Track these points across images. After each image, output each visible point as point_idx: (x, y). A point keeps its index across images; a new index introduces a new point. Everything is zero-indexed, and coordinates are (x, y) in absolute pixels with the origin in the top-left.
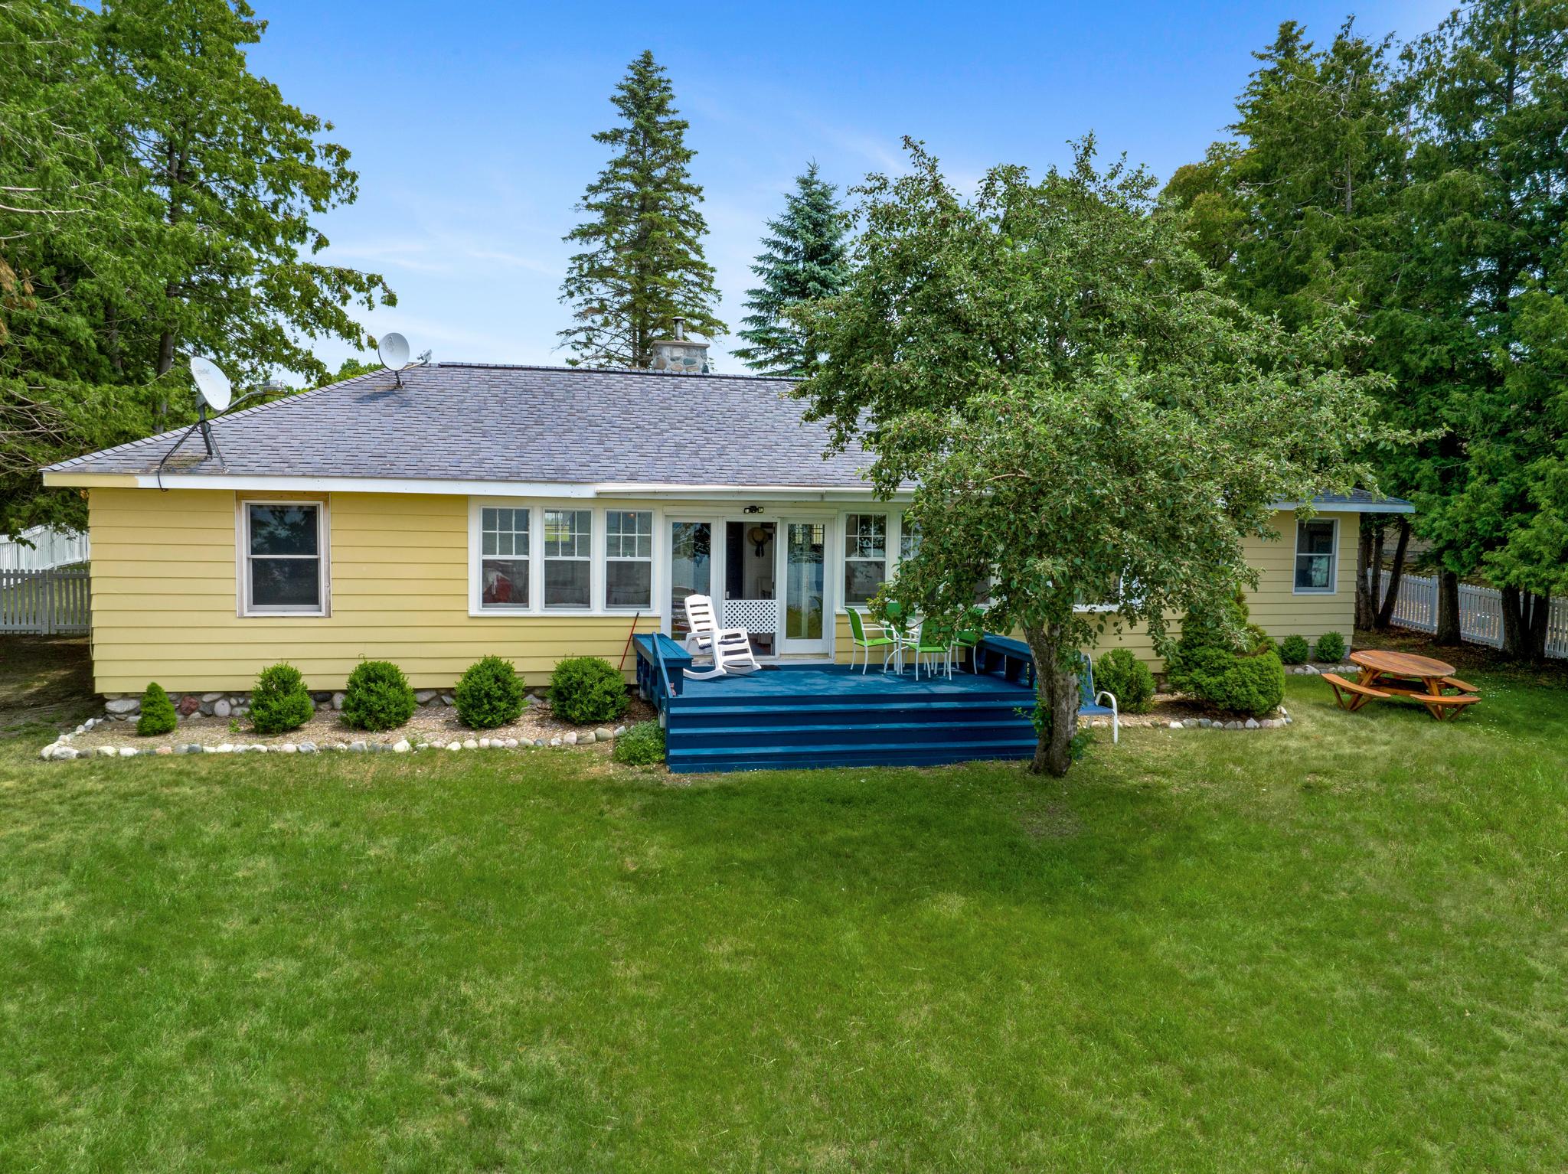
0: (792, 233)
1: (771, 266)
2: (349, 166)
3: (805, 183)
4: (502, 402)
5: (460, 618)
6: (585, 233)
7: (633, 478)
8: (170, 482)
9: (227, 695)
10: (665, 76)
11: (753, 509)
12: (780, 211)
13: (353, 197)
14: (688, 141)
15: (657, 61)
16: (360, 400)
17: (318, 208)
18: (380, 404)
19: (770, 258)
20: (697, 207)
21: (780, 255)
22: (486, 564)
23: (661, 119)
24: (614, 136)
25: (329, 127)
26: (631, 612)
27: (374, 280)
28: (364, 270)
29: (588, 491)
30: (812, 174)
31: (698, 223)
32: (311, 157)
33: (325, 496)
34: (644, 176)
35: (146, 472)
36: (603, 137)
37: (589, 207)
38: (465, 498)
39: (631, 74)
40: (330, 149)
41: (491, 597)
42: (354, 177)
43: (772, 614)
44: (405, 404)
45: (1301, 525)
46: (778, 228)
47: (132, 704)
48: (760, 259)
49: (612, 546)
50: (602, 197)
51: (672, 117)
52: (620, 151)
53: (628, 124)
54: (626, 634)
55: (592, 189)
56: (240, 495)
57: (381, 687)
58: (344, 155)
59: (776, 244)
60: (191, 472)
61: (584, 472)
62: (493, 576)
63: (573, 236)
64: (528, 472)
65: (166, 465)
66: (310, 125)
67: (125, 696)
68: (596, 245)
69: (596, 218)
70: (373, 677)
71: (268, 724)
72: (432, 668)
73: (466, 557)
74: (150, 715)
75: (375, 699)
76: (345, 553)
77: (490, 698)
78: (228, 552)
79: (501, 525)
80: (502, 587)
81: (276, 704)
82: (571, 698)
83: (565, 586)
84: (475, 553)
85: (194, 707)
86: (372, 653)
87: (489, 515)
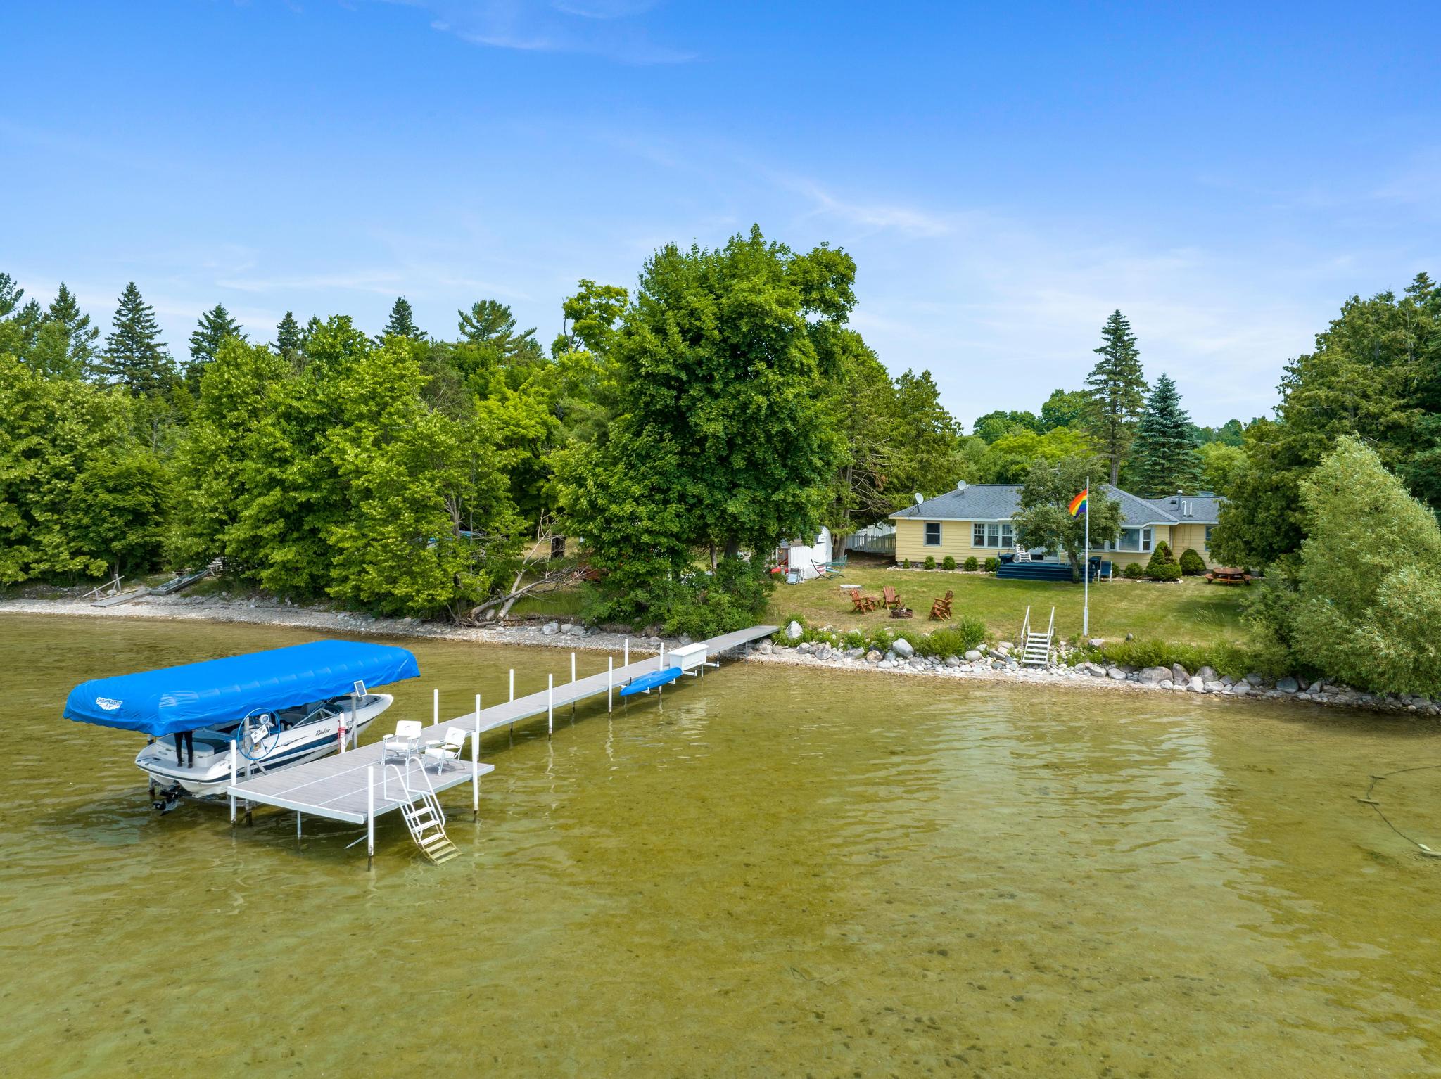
5: (968, 548)
8: (911, 518)
9: (920, 562)
14: (1137, 346)
16: (953, 497)
18: (958, 498)
22: (975, 536)
23: (1125, 338)
24: (1102, 350)
26: (1005, 549)
29: (996, 520)
33: (944, 521)
35: (906, 516)
36: (1096, 351)
38: (971, 522)
39: (1109, 321)
41: (975, 544)
44: (964, 498)
49: (1003, 533)
52: (1105, 355)
53: (1108, 343)
54: (1003, 554)
55: (1091, 375)
56: (924, 521)
57: (951, 561)
60: (915, 516)
61: (997, 515)
62: (976, 539)
64: (984, 515)
65: (910, 515)
67: (901, 561)
70: (947, 559)
71: (927, 568)
72: (960, 559)
73: (970, 534)
74: (907, 565)
75: (948, 564)
76: (945, 533)
77: (971, 565)
78: (922, 533)
79: (979, 528)
80: (979, 542)
81: (929, 564)
82: (988, 566)
83: (993, 542)
84: (972, 534)
85: (914, 564)
86: (948, 555)
87: (976, 526)
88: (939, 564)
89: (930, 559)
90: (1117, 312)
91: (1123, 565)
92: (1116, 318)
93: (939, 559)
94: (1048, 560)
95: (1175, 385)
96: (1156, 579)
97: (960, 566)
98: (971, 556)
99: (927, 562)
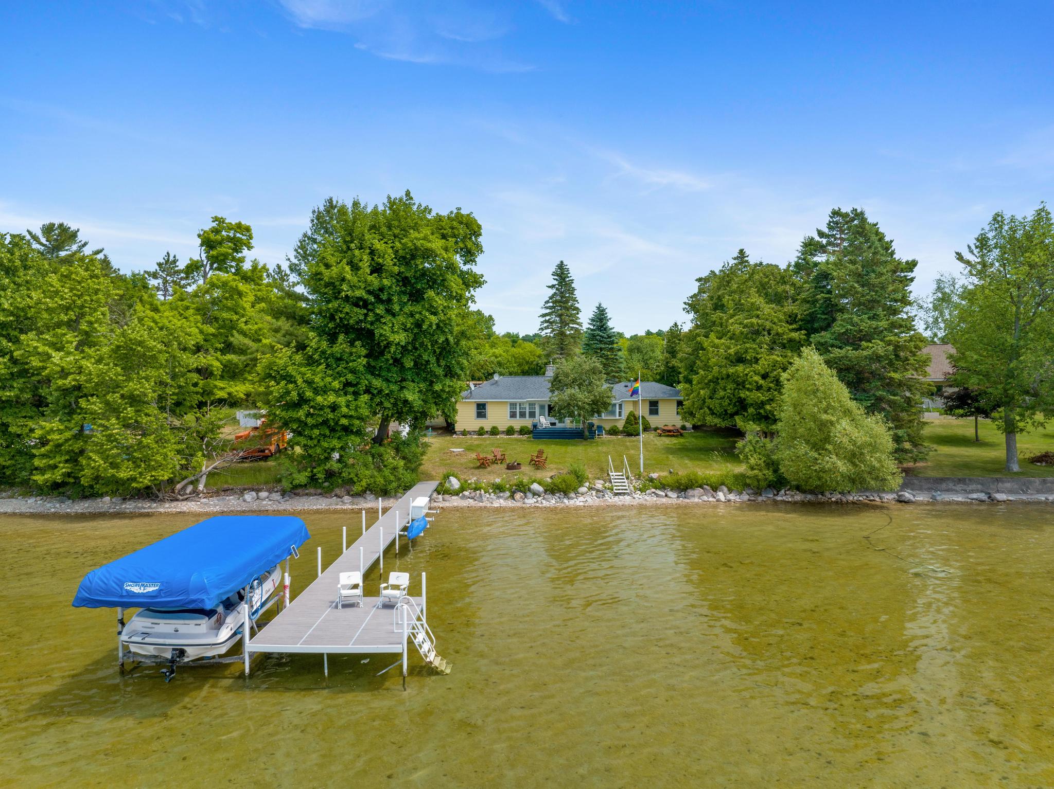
4: (514, 384)
5: (506, 420)
6: (544, 315)
7: (533, 398)
8: (466, 400)
9: (473, 432)
10: (567, 267)
11: (552, 403)
14: (575, 285)
15: (565, 263)
16: (492, 385)
18: (495, 386)
20: (577, 305)
23: (566, 280)
24: (552, 287)
29: (525, 401)
30: (600, 305)
33: (487, 402)
35: (463, 399)
36: (549, 287)
37: (545, 307)
38: (507, 402)
39: (557, 268)
41: (511, 417)
44: (498, 385)
47: (460, 433)
49: (529, 409)
50: (550, 304)
51: (570, 279)
52: (554, 290)
53: (556, 282)
55: (546, 302)
56: (475, 402)
57: (496, 429)
60: (469, 398)
61: (524, 398)
62: (511, 414)
63: (541, 315)
64: (517, 398)
65: (465, 398)
67: (459, 431)
69: (548, 311)
70: (494, 428)
71: (479, 435)
72: (502, 427)
73: (507, 410)
74: (464, 433)
75: (494, 432)
76: (490, 410)
77: (510, 431)
78: (473, 410)
79: (513, 405)
80: (513, 415)
81: (481, 432)
82: (522, 431)
83: (523, 415)
84: (509, 411)
85: (469, 433)
86: (494, 425)
87: (511, 404)
88: (487, 432)
89: (482, 428)
90: (562, 262)
91: (607, 427)
92: (561, 266)
93: (488, 428)
94: (559, 426)
95: (607, 311)
96: (629, 434)
97: (503, 432)
98: (509, 425)
99: (479, 431)
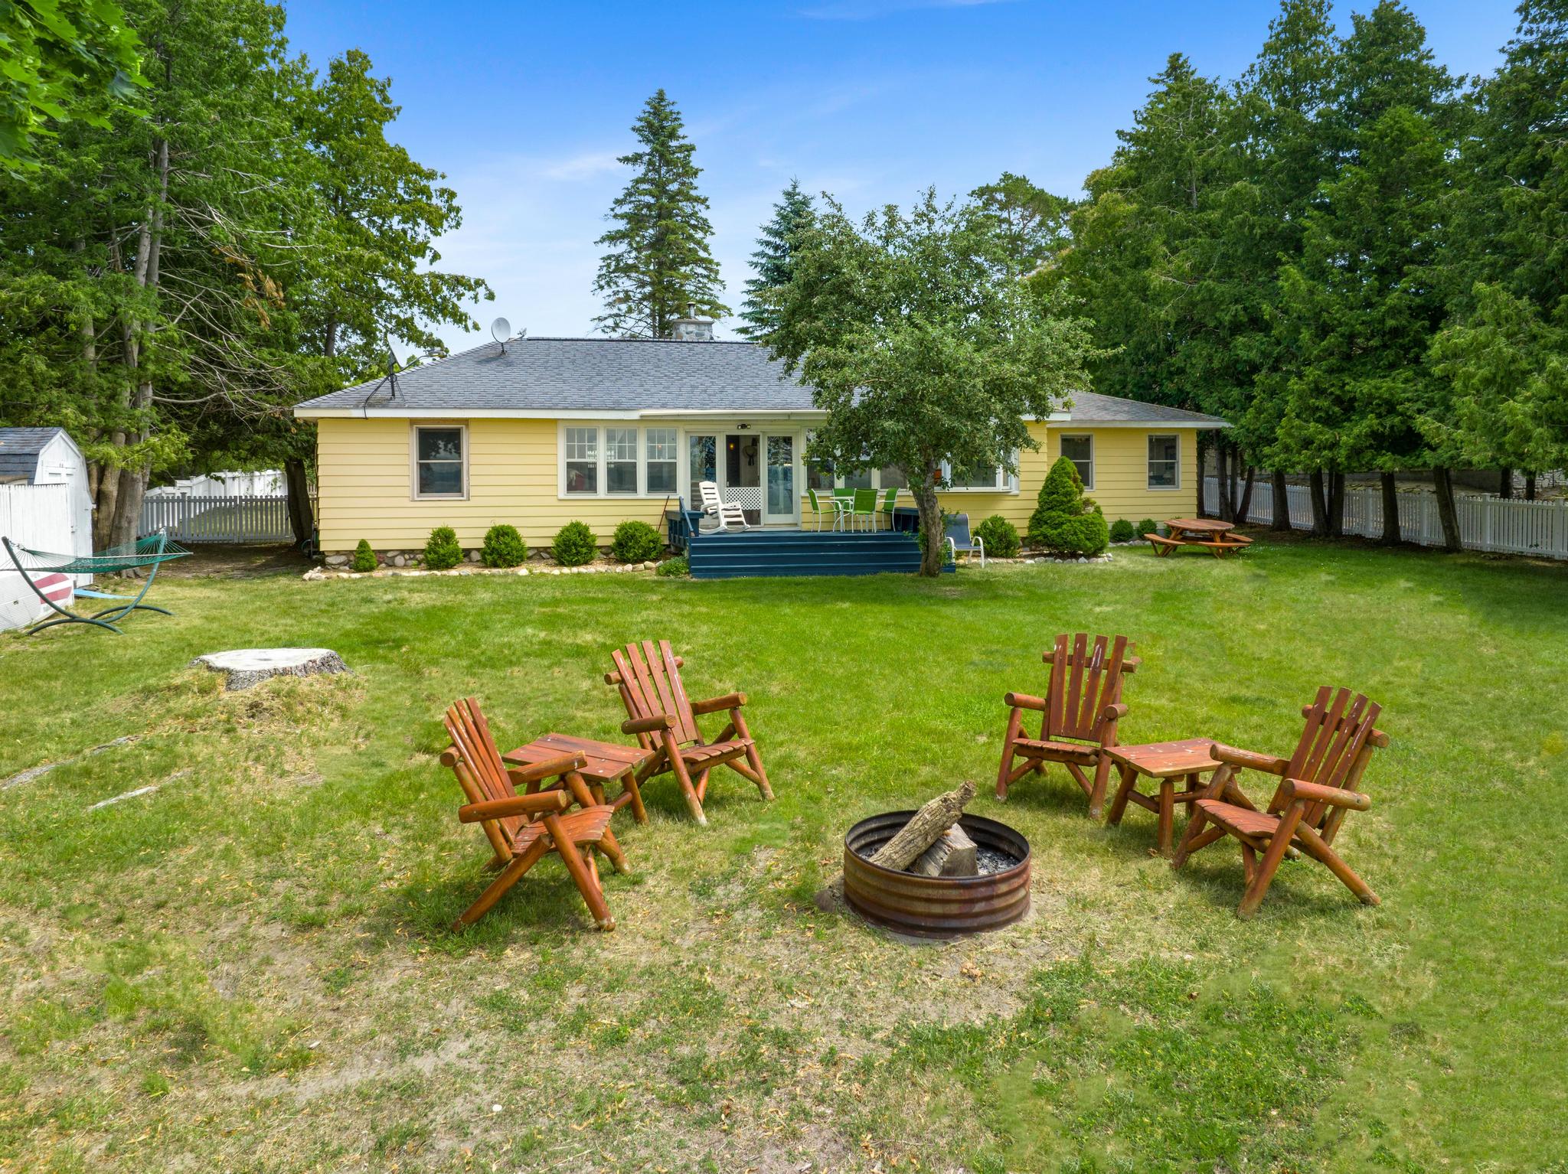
0: (778, 234)
1: (764, 261)
2: (455, 203)
3: (789, 195)
4: (573, 362)
5: (553, 501)
6: (613, 238)
7: (664, 406)
8: (372, 413)
9: (403, 552)
10: (675, 109)
11: (744, 426)
12: (770, 217)
13: (458, 224)
14: (695, 161)
16: (480, 362)
17: (436, 234)
18: (493, 365)
19: (763, 254)
20: (704, 213)
21: (771, 252)
22: (570, 466)
23: (674, 143)
24: (636, 159)
25: (443, 177)
26: (664, 496)
27: (479, 283)
28: (472, 275)
29: (635, 415)
30: (795, 187)
31: (705, 227)
32: (429, 198)
33: (466, 421)
34: (660, 187)
35: (356, 407)
36: (626, 160)
37: (616, 216)
38: (555, 421)
39: (648, 108)
40: (443, 192)
41: (571, 487)
42: (458, 210)
43: (758, 496)
44: (509, 364)
45: (1151, 441)
46: (769, 231)
47: (342, 559)
48: (755, 255)
49: (651, 452)
50: (626, 208)
51: (682, 142)
52: (640, 170)
53: (646, 149)
54: (660, 511)
55: (618, 202)
56: (413, 421)
57: (508, 539)
58: (452, 195)
59: (768, 243)
60: (384, 407)
61: (632, 403)
62: (574, 473)
63: (603, 240)
64: (595, 403)
65: (368, 403)
66: (431, 176)
67: (338, 553)
68: (622, 247)
69: (621, 225)
70: (501, 534)
71: (431, 566)
72: (538, 529)
73: (556, 457)
74: (362, 559)
75: (502, 550)
76: (478, 456)
77: (573, 548)
78: (402, 458)
79: (579, 440)
80: (581, 478)
81: (440, 553)
82: (629, 546)
83: (622, 478)
84: (561, 458)
85: (384, 558)
86: (499, 523)
87: (569, 431)
88: (467, 552)
89: (445, 536)
90: (660, 94)
91: (973, 520)
92: (658, 105)
93: (470, 535)
94: (773, 523)
96: (1064, 550)
97: (540, 554)
98: (566, 522)
99: (433, 547)
